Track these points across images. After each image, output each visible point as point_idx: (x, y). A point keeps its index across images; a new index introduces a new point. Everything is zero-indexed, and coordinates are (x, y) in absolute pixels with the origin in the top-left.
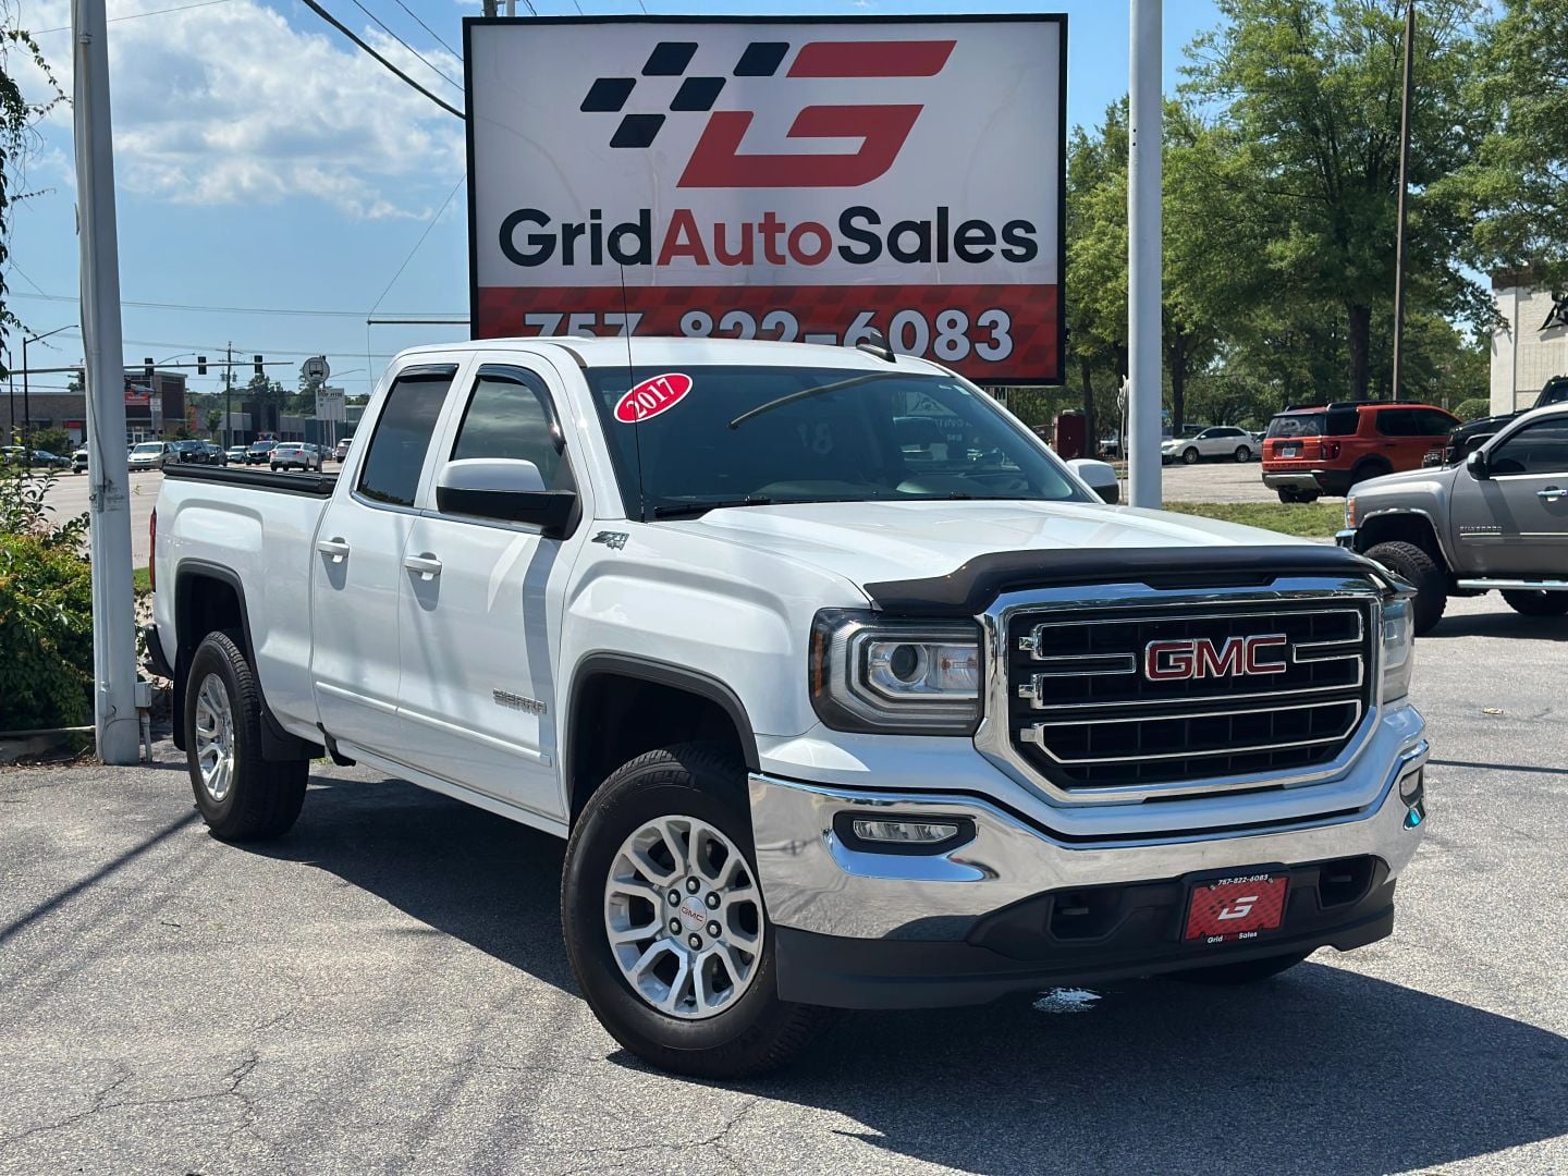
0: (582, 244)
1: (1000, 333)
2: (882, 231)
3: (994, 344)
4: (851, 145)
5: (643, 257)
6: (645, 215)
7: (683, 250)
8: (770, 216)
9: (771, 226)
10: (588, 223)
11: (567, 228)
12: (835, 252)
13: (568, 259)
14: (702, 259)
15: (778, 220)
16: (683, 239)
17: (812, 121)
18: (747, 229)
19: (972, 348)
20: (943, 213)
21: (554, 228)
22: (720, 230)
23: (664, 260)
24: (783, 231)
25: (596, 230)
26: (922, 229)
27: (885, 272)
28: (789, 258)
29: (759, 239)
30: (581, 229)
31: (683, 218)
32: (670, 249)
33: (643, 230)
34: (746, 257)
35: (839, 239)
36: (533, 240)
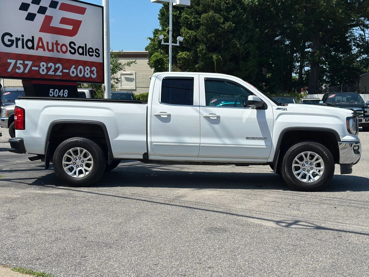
0: (20, 43)
1: (95, 72)
2: (76, 47)
3: (94, 75)
4: (70, 27)
5: (32, 48)
6: (33, 37)
7: (41, 47)
8: (57, 41)
9: (57, 44)
10: (21, 38)
11: (16, 38)
12: (68, 51)
13: (17, 46)
14: (44, 50)
15: (58, 43)
16: (40, 45)
17: (64, 21)
18: (53, 43)
19: (91, 75)
20: (86, 45)
21: (13, 38)
22: (48, 43)
23: (37, 49)
24: (59, 45)
25: (23, 40)
26: (83, 48)
27: (77, 57)
28: (60, 51)
29: (55, 46)
30: (19, 39)
31: (40, 39)
32: (38, 47)
33: (32, 41)
34: (52, 50)
35: (69, 49)
36: (9, 40)
